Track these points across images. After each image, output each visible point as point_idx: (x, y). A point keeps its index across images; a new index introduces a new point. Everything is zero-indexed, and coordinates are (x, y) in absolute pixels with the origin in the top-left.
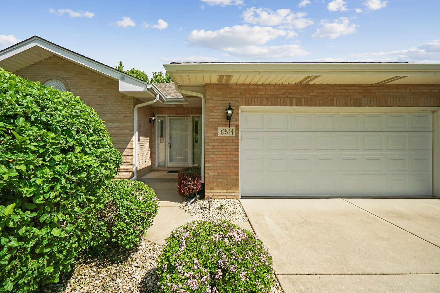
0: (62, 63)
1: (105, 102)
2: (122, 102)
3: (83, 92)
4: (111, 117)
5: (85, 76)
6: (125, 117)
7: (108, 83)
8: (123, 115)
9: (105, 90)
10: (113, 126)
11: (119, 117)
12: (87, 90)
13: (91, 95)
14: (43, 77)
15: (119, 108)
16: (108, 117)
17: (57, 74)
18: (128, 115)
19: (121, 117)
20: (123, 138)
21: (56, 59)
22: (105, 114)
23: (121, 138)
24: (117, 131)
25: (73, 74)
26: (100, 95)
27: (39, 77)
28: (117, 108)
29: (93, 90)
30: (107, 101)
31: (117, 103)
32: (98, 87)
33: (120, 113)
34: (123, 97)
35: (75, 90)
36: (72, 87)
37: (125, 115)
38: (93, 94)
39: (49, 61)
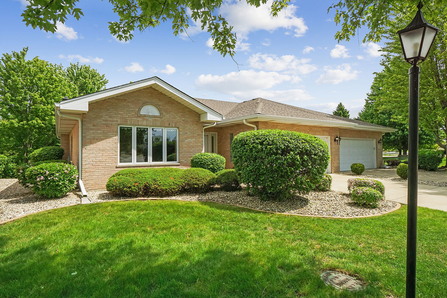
0: (156, 94)
1: (186, 124)
2: (197, 124)
3: (172, 116)
4: (190, 135)
5: (173, 105)
6: (198, 135)
7: (188, 111)
8: (197, 133)
9: (186, 116)
10: (191, 141)
11: (195, 135)
12: (174, 115)
13: (177, 118)
14: (142, 102)
15: (195, 129)
16: (188, 135)
17: (153, 101)
18: (200, 134)
19: (196, 135)
20: (197, 149)
21: (152, 89)
22: (186, 132)
23: (196, 149)
24: (194, 144)
25: (165, 103)
26: (184, 119)
27: (139, 102)
28: (194, 129)
29: (178, 115)
30: (187, 124)
31: (194, 126)
32: (181, 114)
33: (195, 132)
34: (197, 122)
35: (166, 114)
36: (164, 112)
37: (198, 134)
38: (179, 118)
39: (147, 90)
